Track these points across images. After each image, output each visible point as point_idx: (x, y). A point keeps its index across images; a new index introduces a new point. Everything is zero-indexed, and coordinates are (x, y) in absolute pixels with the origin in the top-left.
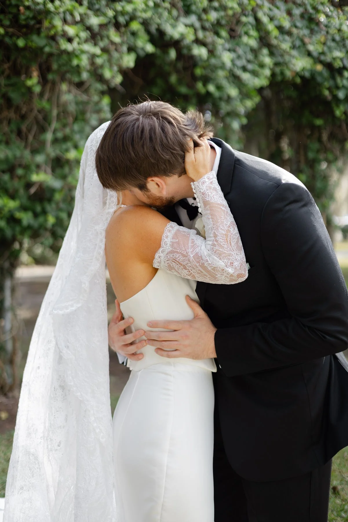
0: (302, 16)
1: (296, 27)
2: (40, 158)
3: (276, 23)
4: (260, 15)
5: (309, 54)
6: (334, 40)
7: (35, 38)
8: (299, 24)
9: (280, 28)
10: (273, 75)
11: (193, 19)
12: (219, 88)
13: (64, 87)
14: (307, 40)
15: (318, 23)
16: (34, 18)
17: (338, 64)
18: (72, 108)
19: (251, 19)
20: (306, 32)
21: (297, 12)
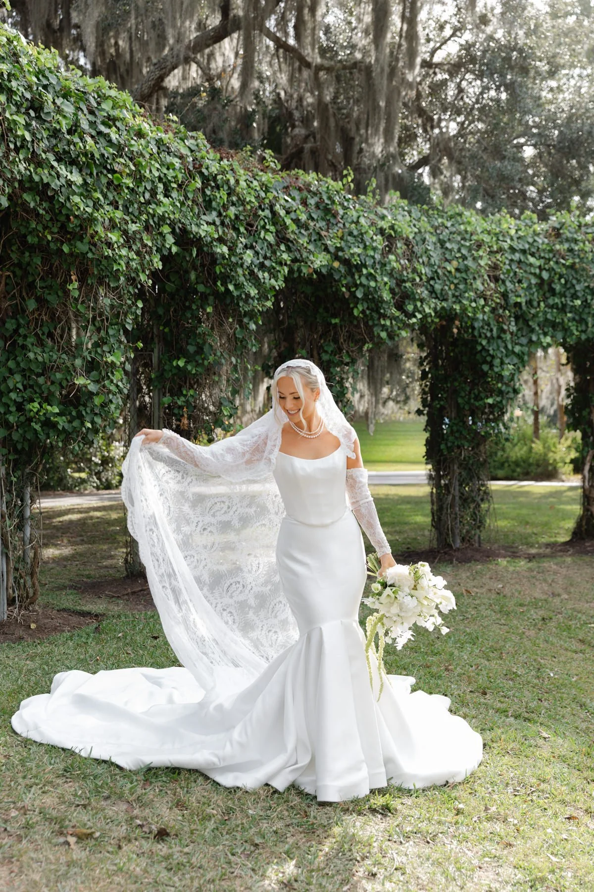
0: (317, 206)
1: (313, 219)
2: (78, 362)
3: (293, 215)
4: (277, 207)
5: (326, 249)
6: (351, 234)
7: (79, 244)
8: (315, 216)
9: (297, 221)
10: (291, 271)
11: (213, 216)
12: (238, 286)
13: (102, 291)
14: (323, 233)
15: (335, 216)
16: (81, 226)
17: (356, 261)
18: (107, 312)
19: (267, 213)
20: (322, 224)
21: (312, 201)
